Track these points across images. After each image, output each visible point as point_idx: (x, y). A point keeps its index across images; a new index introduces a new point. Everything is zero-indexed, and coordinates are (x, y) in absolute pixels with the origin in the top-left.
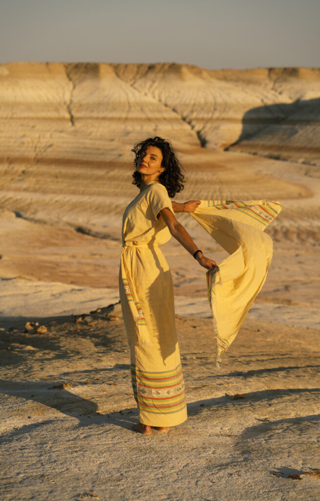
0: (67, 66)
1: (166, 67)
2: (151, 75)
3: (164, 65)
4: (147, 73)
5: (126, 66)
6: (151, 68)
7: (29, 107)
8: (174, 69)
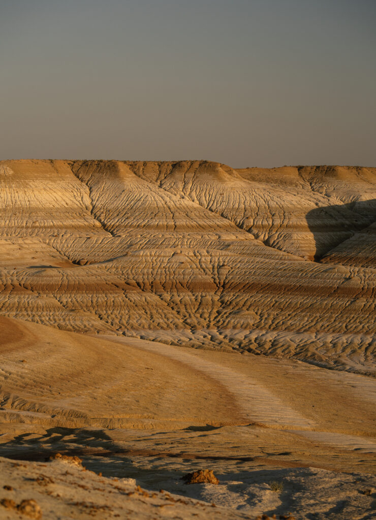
0: (72, 164)
1: (196, 165)
2: (179, 175)
3: (192, 163)
4: (172, 172)
5: (145, 164)
6: (176, 166)
7: (50, 213)
8: (207, 167)
